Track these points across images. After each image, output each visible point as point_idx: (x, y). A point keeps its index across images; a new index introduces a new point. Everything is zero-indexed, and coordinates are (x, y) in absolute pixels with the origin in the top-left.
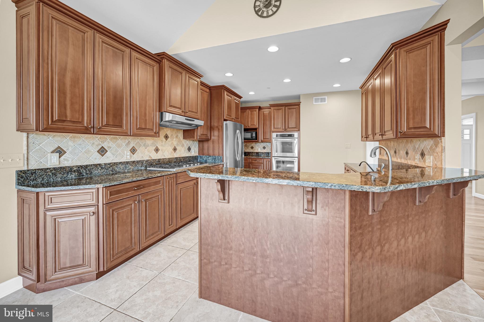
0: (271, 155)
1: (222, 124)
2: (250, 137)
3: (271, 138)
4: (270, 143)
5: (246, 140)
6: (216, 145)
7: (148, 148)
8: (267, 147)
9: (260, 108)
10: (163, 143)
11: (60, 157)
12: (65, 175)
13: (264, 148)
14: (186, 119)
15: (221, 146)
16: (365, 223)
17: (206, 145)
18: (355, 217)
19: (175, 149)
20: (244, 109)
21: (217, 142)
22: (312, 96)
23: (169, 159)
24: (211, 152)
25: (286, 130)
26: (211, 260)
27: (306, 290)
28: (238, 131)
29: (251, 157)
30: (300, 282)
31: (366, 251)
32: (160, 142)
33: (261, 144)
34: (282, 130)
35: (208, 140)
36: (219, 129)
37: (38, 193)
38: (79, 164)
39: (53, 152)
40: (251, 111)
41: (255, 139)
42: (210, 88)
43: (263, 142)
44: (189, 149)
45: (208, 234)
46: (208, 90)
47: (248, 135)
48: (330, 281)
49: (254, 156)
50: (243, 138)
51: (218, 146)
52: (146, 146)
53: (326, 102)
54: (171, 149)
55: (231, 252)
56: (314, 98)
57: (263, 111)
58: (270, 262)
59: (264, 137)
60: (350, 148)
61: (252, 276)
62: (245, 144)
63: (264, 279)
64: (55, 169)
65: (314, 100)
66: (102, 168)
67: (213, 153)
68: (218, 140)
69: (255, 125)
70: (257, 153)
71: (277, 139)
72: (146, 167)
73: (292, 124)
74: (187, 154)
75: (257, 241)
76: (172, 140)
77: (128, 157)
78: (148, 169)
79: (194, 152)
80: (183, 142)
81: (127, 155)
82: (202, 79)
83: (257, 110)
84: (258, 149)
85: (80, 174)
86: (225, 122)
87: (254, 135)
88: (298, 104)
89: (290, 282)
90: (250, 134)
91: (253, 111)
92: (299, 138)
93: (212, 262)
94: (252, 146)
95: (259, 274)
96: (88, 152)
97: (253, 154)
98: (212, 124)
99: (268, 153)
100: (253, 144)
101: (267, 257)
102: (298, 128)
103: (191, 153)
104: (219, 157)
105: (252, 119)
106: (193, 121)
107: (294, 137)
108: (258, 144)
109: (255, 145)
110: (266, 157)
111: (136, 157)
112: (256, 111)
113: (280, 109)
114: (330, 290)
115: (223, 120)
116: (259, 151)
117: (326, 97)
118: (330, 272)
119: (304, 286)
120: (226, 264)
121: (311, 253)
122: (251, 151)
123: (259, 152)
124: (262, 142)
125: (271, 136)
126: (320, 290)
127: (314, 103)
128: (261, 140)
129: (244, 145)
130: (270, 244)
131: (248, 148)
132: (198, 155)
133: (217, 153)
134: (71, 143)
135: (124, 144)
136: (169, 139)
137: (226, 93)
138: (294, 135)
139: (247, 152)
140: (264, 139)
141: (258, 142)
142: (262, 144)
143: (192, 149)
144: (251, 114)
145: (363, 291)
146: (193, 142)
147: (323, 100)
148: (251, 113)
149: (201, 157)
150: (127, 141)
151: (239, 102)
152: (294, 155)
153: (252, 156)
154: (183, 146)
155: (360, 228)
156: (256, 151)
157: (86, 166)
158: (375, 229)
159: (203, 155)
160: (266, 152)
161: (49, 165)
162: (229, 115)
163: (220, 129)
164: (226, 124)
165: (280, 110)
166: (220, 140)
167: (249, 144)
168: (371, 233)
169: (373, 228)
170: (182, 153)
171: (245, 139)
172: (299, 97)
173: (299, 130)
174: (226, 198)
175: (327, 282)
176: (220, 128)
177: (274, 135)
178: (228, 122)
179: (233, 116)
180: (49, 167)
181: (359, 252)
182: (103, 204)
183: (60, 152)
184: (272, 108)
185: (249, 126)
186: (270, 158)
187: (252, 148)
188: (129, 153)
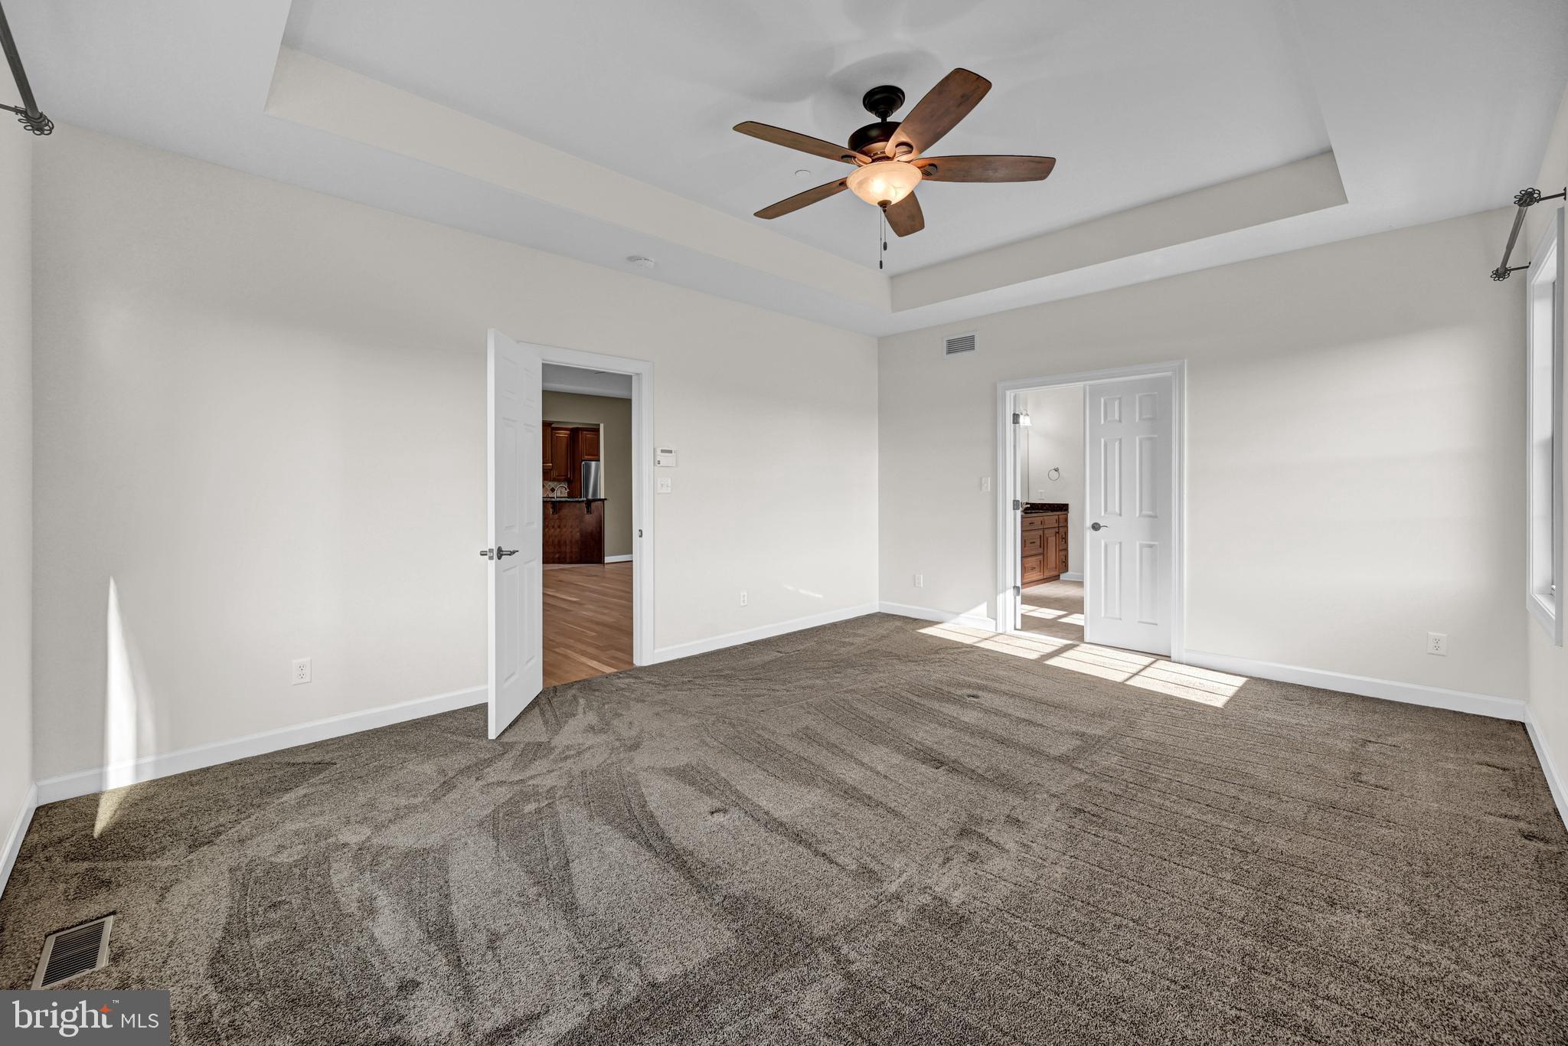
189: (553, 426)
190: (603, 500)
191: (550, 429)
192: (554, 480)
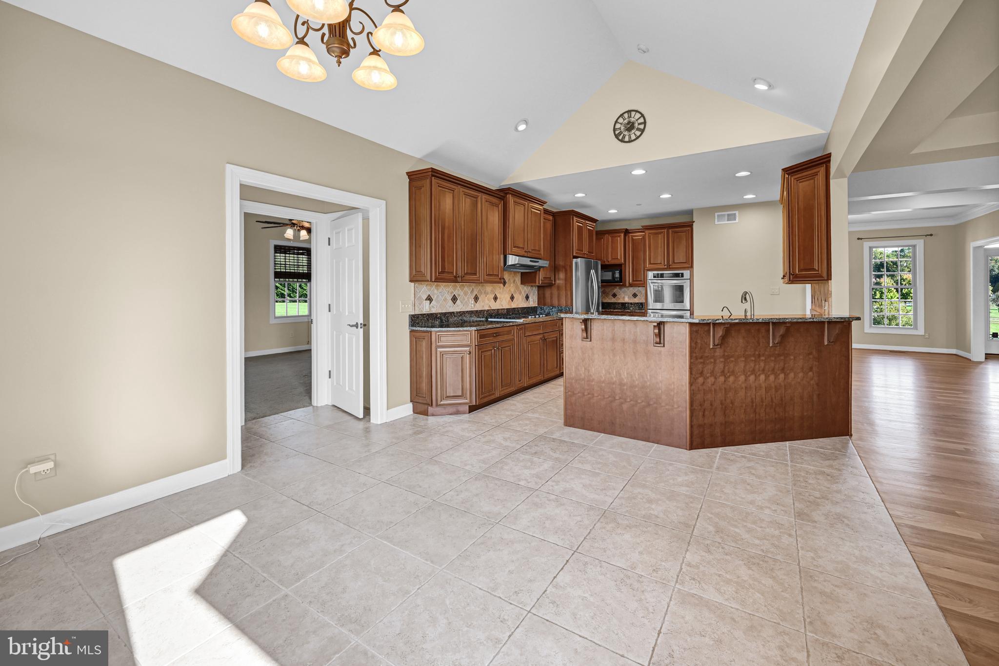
0: (646, 307)
1: (570, 263)
2: (610, 278)
3: (646, 280)
4: (644, 288)
5: (605, 285)
6: (563, 293)
7: (488, 296)
8: (639, 295)
9: (627, 232)
11: (430, 304)
12: (433, 321)
13: (635, 295)
14: (530, 261)
15: (569, 293)
16: (706, 354)
17: (548, 292)
18: (696, 348)
19: (512, 298)
20: (601, 234)
21: (564, 288)
22: (710, 211)
23: (507, 309)
24: (555, 302)
25: (671, 267)
26: (575, 392)
27: (656, 409)
28: (593, 272)
29: (612, 310)
30: (652, 403)
31: (708, 378)
32: (499, 290)
33: (628, 290)
34: (664, 267)
35: (550, 285)
36: (566, 271)
39: (426, 299)
40: (612, 237)
41: (620, 282)
42: (554, 214)
43: (632, 287)
44: (527, 297)
45: (572, 370)
46: (551, 218)
47: (608, 276)
48: (675, 399)
49: (618, 309)
50: (600, 280)
51: (565, 293)
52: (486, 293)
53: (737, 219)
54: (508, 297)
55: (593, 383)
56: (716, 214)
57: (632, 236)
58: (627, 389)
59: (635, 277)
60: (779, 294)
61: (611, 402)
62: (603, 289)
63: (622, 403)
64: (428, 314)
65: (716, 217)
66: (455, 316)
67: (558, 303)
68: (566, 284)
69: (618, 258)
70: (623, 304)
71: (655, 281)
72: (487, 318)
73: (680, 257)
74: (523, 304)
75: (616, 372)
76: (510, 286)
77: (472, 306)
78: (489, 320)
79: (533, 302)
80: (520, 288)
81: (471, 304)
82: (545, 206)
83: (622, 235)
84: (624, 298)
85: (442, 320)
86: (574, 260)
87: (617, 275)
88: (690, 225)
89: (643, 404)
90: (610, 273)
91: (616, 237)
92: (691, 279)
93: (576, 394)
94: (614, 293)
95: (618, 400)
96: (445, 300)
97: (617, 306)
98: (557, 263)
99: (642, 304)
100: (616, 290)
101: (624, 385)
102: (689, 264)
103: (529, 302)
104: (567, 308)
105: (614, 249)
106: (537, 262)
107: (683, 277)
108: (625, 289)
109: (620, 291)
110: (638, 310)
111: (478, 307)
112: (619, 236)
113: (661, 233)
114: (676, 406)
115: (572, 257)
116: (627, 300)
117: (737, 213)
118: (675, 392)
119: (655, 405)
120: (589, 394)
121: (660, 378)
122: (613, 300)
123: (626, 303)
124: (631, 285)
125: (645, 277)
126: (667, 407)
127: (716, 223)
128: (630, 283)
129: (601, 290)
130: (627, 374)
131: (607, 296)
132: (537, 306)
133: (564, 302)
134: (436, 291)
135: (469, 292)
136: (506, 285)
137: (575, 218)
138: (682, 274)
139: (606, 303)
140: (633, 281)
141: (624, 286)
142: (631, 289)
143: (530, 298)
144: (612, 242)
145: (704, 410)
146: (532, 288)
147: (731, 217)
148: (612, 240)
149: (541, 308)
150: (471, 289)
151: (592, 227)
152: (684, 306)
153: (614, 309)
154: (520, 293)
155: (701, 358)
156: (621, 301)
158: (718, 361)
159: (545, 305)
160: (638, 303)
162: (580, 249)
163: (568, 270)
164: (576, 263)
165: (660, 235)
166: (568, 285)
167: (609, 289)
168: (713, 364)
169: (715, 360)
170: (520, 303)
171: (603, 281)
172: (690, 213)
173: (692, 267)
174: (589, 337)
175: (673, 400)
176: (568, 268)
177: (650, 275)
178: (579, 260)
179: (585, 251)
180: (425, 313)
181: (700, 377)
182: (475, 345)
183: (430, 300)
184: (647, 232)
185: (608, 261)
186: (644, 311)
187: (614, 295)
188: (473, 301)
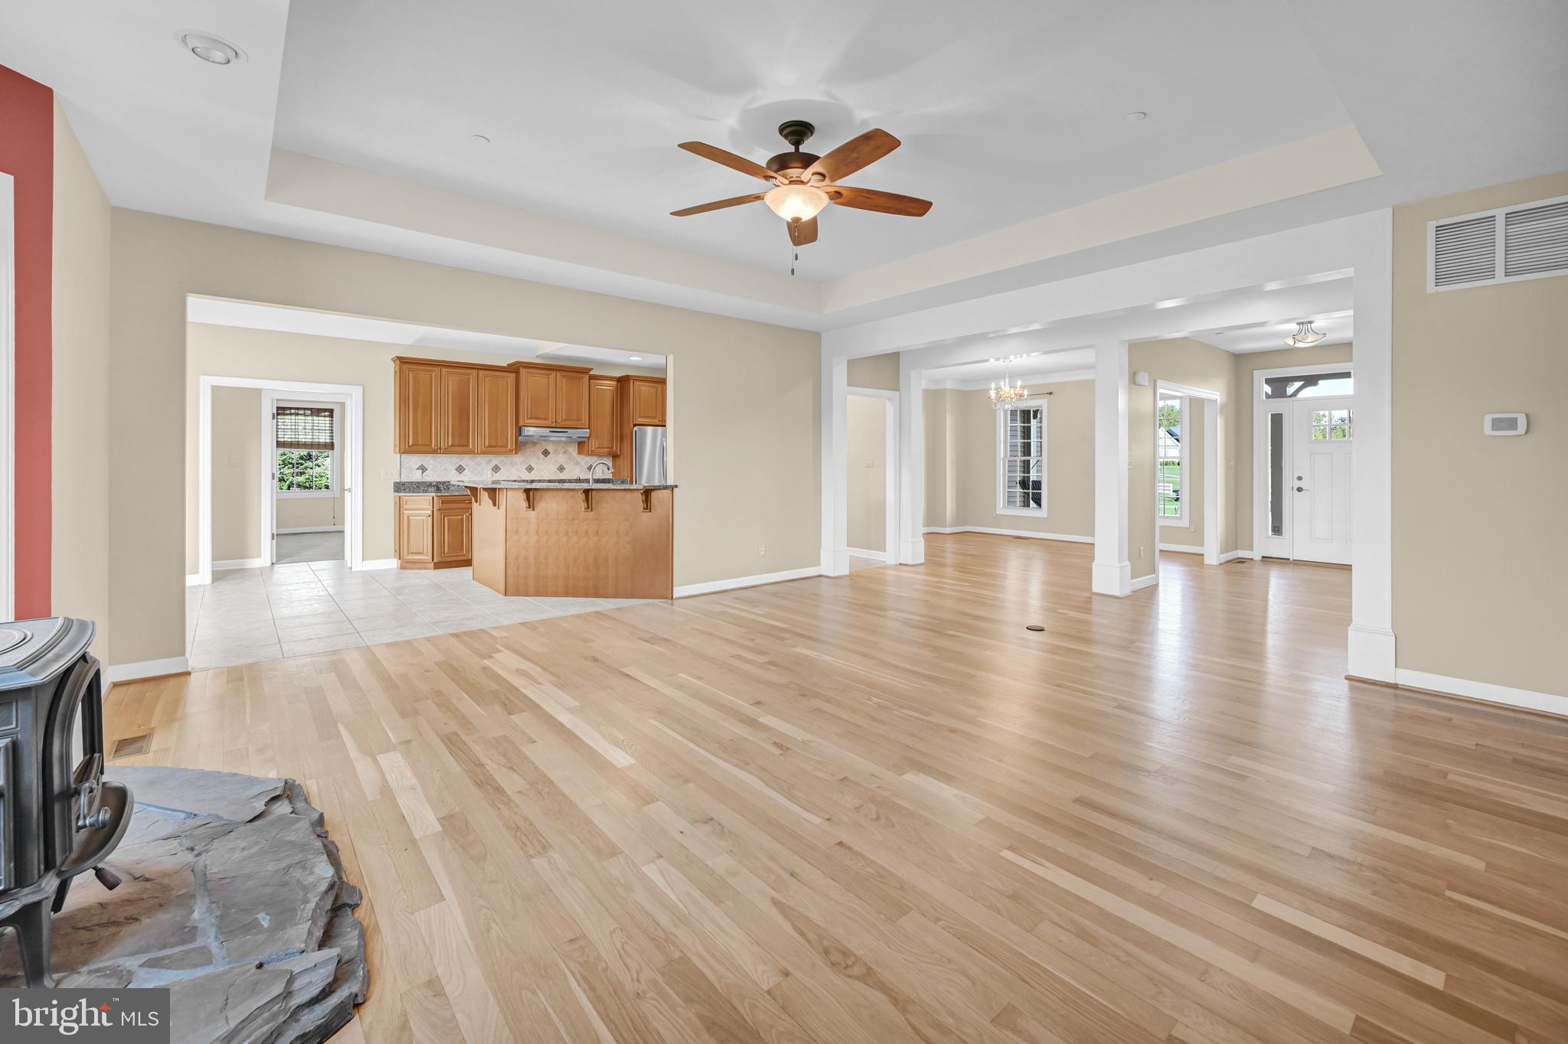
1: (631, 431)
10: (541, 460)
11: (423, 473)
14: (550, 431)
32: (536, 460)
37: (400, 497)
38: (438, 480)
39: (418, 469)
42: (618, 379)
46: (614, 384)
52: (513, 464)
54: (554, 468)
64: (418, 482)
76: (557, 456)
80: (578, 458)
86: (635, 428)
96: (446, 469)
98: (622, 431)
115: (632, 425)
134: (431, 462)
135: (484, 462)
136: (550, 455)
137: (636, 383)
150: (488, 459)
157: (444, 483)
161: (414, 480)
163: (628, 439)
176: (628, 437)
182: (436, 510)
183: (423, 469)
188: (490, 472)
189: (591, 373)
190: (673, 488)
191: (587, 377)
192: (592, 454)
